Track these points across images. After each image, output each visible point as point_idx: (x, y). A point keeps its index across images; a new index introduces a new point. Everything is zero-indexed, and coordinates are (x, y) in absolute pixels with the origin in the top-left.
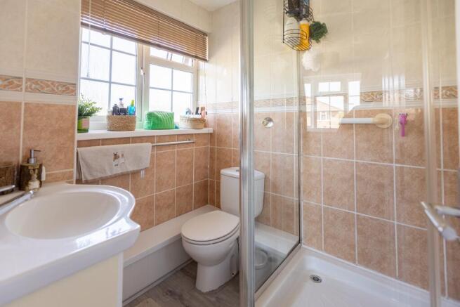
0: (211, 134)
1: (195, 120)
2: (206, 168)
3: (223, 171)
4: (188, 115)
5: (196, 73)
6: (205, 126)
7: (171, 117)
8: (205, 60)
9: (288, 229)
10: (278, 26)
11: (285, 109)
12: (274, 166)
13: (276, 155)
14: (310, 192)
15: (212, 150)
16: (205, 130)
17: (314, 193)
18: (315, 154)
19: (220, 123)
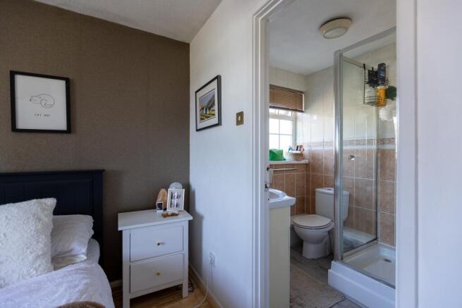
0: (307, 164)
1: (296, 154)
2: (303, 187)
3: (317, 190)
4: (291, 151)
5: (295, 120)
6: (303, 159)
7: (281, 152)
8: (302, 111)
9: (368, 231)
10: (360, 92)
11: (366, 147)
12: (357, 188)
13: (359, 180)
14: (385, 206)
15: (308, 176)
16: (303, 162)
17: (388, 206)
18: (390, 179)
19: (314, 157)
